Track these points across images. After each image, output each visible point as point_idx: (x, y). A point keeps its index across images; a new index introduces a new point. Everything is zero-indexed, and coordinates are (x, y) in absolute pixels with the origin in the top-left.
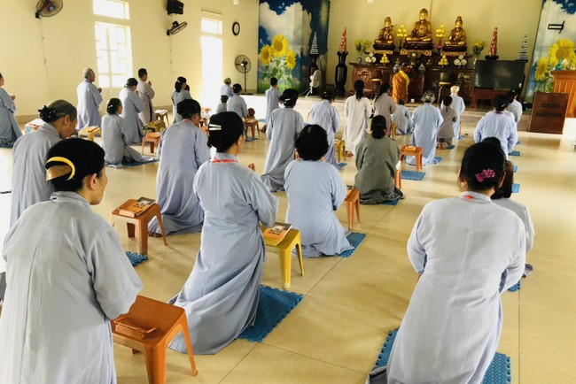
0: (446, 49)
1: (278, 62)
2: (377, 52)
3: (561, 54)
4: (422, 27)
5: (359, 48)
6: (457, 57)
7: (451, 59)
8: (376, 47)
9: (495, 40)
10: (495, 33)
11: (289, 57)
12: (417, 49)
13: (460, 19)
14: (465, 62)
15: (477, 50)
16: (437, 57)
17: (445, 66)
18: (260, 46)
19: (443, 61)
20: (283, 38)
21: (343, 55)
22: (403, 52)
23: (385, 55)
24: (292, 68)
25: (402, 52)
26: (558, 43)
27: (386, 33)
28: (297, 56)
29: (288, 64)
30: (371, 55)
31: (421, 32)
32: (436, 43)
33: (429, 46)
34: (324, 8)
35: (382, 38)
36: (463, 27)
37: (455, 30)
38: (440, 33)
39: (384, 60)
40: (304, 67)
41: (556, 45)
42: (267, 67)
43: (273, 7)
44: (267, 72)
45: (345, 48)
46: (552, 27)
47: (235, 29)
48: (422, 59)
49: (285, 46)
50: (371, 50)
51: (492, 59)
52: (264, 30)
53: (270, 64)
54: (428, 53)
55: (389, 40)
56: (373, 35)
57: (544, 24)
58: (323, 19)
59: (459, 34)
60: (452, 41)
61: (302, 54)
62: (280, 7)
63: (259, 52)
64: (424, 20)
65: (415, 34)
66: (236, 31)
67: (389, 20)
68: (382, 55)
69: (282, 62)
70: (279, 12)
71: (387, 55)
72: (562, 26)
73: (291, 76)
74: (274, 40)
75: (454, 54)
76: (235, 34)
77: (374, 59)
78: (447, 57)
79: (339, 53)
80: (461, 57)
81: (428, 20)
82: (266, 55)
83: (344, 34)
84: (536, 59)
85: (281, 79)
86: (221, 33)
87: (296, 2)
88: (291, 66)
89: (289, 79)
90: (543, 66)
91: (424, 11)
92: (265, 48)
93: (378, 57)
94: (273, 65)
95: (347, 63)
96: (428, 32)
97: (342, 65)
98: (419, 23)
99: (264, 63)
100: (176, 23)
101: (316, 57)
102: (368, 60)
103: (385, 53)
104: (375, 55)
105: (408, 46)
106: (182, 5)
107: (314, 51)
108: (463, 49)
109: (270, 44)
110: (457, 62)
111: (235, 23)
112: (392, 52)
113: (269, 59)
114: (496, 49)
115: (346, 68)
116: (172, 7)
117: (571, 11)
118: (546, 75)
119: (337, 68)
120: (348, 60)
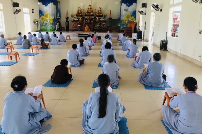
0: (98, 16)
1: (47, 21)
2: (78, 17)
3: (128, 17)
4: (90, 10)
5: (72, 16)
6: (101, 18)
8: (77, 16)
11: (51, 19)
12: (89, 16)
13: (100, 8)
14: (103, 20)
16: (95, 18)
18: (40, 16)
19: (97, 20)
20: (48, 14)
21: (67, 18)
24: (52, 23)
25: (85, 17)
26: (127, 14)
27: (79, 11)
28: (53, 19)
29: (51, 22)
30: (76, 18)
31: (90, 11)
32: (94, 14)
33: (93, 15)
34: (59, 4)
35: (78, 13)
37: (99, 11)
39: (80, 19)
40: (55, 22)
42: (43, 23)
43: (44, 4)
45: (68, 16)
46: (125, 10)
47: (33, 11)
48: (91, 19)
49: (49, 16)
50: (75, 16)
51: (110, 19)
52: (41, 11)
53: (44, 21)
54: (93, 17)
56: (75, 12)
58: (59, 7)
59: (100, 12)
60: (99, 14)
63: (40, 18)
65: (88, 12)
67: (80, 8)
69: (49, 21)
70: (46, 6)
73: (52, 25)
74: (45, 14)
75: (100, 17)
76: (33, 13)
77: (77, 19)
78: (98, 18)
79: (66, 18)
80: (102, 18)
81: (91, 8)
82: (43, 19)
83: (67, 12)
84: (122, 19)
85: (49, 26)
86: (29, 12)
87: (51, 2)
88: (52, 22)
89: (51, 26)
90: (124, 20)
91: (90, 5)
92: (42, 17)
93: (78, 19)
94: (45, 22)
95: (69, 21)
96: (92, 11)
97: (67, 21)
98: (89, 9)
99: (42, 22)
100: (17, 10)
101: (59, 19)
103: (80, 17)
104: (77, 18)
105: (86, 15)
106: (18, 4)
107: (58, 17)
108: (102, 16)
109: (44, 16)
110: (101, 20)
111: (33, 9)
112: (82, 17)
113: (44, 20)
115: (69, 22)
116: (16, 5)
117: (129, 6)
118: (125, 22)
119: (66, 22)
120: (69, 20)
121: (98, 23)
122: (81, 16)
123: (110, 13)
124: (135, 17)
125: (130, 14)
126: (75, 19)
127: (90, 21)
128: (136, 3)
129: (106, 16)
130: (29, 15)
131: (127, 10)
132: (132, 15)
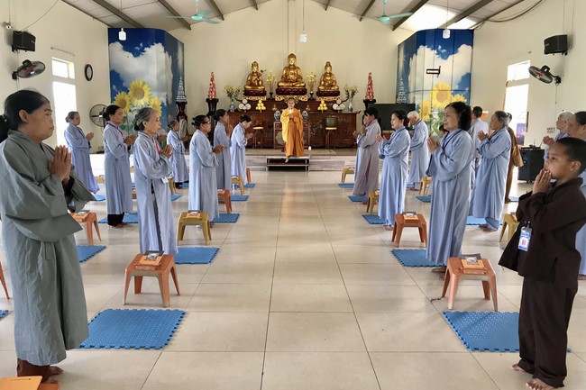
0: (320, 94)
2: (250, 98)
3: (441, 96)
4: (292, 71)
5: (230, 95)
6: (335, 102)
7: (329, 104)
8: (247, 93)
9: (371, 84)
10: (370, 78)
13: (328, 64)
14: (343, 106)
16: (314, 102)
17: (324, 111)
18: (113, 94)
19: (323, 107)
20: (144, 83)
21: (212, 102)
22: (279, 98)
23: (260, 102)
25: (277, 99)
26: (437, 86)
27: (254, 78)
28: (162, 105)
30: (245, 101)
31: (292, 77)
33: (303, 92)
35: (251, 83)
37: (325, 75)
38: (311, 78)
39: (261, 107)
40: (170, 116)
41: (435, 89)
42: (126, 118)
44: (126, 124)
45: (215, 95)
46: (430, 71)
47: (88, 73)
49: (147, 92)
50: (241, 96)
51: (370, 102)
52: (119, 74)
53: (129, 114)
54: (304, 98)
55: (259, 85)
56: (239, 83)
58: (180, 63)
59: (330, 78)
60: (324, 85)
61: (167, 102)
62: (137, 48)
63: (113, 100)
64: (293, 65)
65: (285, 79)
66: (89, 76)
67: (255, 64)
68: (257, 101)
70: (136, 54)
71: (263, 102)
72: (439, 70)
74: (131, 86)
75: (331, 98)
76: (88, 79)
77: (249, 107)
78: (326, 102)
79: (208, 100)
80: (339, 102)
81: (297, 65)
82: (123, 104)
83: (212, 80)
84: (418, 102)
86: (72, 76)
87: (157, 43)
90: (426, 108)
91: (292, 56)
92: (121, 96)
93: (254, 104)
94: (133, 115)
96: (299, 78)
97: (212, 113)
98: (288, 68)
100: (27, 62)
101: (182, 104)
103: (260, 99)
104: (249, 102)
105: (280, 91)
106: (34, 38)
107: (181, 98)
108: (337, 94)
109: (128, 91)
110: (335, 107)
111: (87, 66)
112: (265, 99)
113: (127, 108)
114: (372, 94)
116: (22, 41)
117: (444, 57)
118: (431, 116)
121: (327, 120)
122: (263, 94)
123: (368, 83)
124: (468, 96)
125: (448, 86)
126: (241, 107)
128: (472, 46)
129: (353, 93)
130: (72, 88)
131: (438, 72)
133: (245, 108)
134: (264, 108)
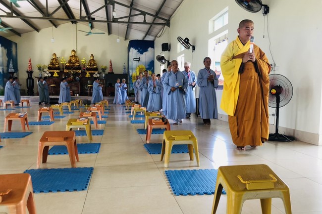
0: (88, 69)
2: (51, 71)
5: (40, 69)
6: (94, 73)
7: (91, 74)
8: (49, 68)
9: (111, 65)
10: (111, 62)
12: (73, 69)
13: (92, 55)
14: (98, 75)
15: (104, 70)
16: (84, 73)
17: (89, 77)
19: (88, 75)
21: (30, 72)
22: (65, 71)
26: (139, 66)
27: (54, 61)
30: (48, 72)
31: (73, 61)
32: (82, 67)
33: (79, 68)
35: (52, 64)
36: (95, 59)
37: (90, 61)
38: (83, 62)
39: (56, 75)
40: (5, 79)
41: (138, 67)
45: (31, 69)
46: (135, 59)
48: (76, 74)
50: (46, 70)
51: (111, 74)
54: (79, 71)
55: (56, 65)
56: (47, 62)
57: (131, 58)
58: (14, 53)
59: (93, 62)
61: (3, 72)
64: (74, 55)
65: (70, 62)
67: (55, 54)
68: (54, 73)
71: (57, 73)
72: (139, 59)
75: (93, 72)
77: (50, 75)
78: (89, 73)
79: (27, 72)
80: (96, 73)
81: (76, 55)
83: (30, 61)
84: (131, 74)
91: (74, 51)
93: (52, 74)
95: (33, 77)
96: (77, 61)
97: (30, 78)
98: (72, 57)
101: (12, 73)
102: (46, 75)
103: (56, 71)
104: (50, 73)
105: (67, 68)
107: (11, 69)
108: (96, 69)
110: (94, 76)
112: (59, 71)
114: (112, 70)
115: (33, 80)
117: (142, 53)
119: (27, 79)
120: (34, 75)
121: (89, 82)
122: (58, 68)
123: (109, 64)
125: (143, 66)
127: (74, 78)
128: (154, 48)
131: (139, 60)
132: (148, 67)
133: (47, 76)
134: (57, 76)
